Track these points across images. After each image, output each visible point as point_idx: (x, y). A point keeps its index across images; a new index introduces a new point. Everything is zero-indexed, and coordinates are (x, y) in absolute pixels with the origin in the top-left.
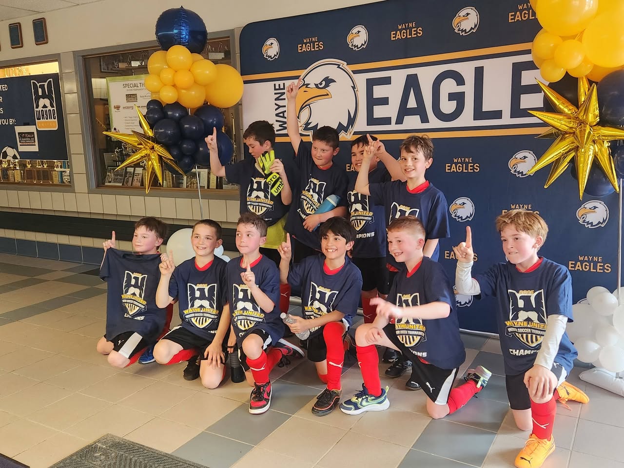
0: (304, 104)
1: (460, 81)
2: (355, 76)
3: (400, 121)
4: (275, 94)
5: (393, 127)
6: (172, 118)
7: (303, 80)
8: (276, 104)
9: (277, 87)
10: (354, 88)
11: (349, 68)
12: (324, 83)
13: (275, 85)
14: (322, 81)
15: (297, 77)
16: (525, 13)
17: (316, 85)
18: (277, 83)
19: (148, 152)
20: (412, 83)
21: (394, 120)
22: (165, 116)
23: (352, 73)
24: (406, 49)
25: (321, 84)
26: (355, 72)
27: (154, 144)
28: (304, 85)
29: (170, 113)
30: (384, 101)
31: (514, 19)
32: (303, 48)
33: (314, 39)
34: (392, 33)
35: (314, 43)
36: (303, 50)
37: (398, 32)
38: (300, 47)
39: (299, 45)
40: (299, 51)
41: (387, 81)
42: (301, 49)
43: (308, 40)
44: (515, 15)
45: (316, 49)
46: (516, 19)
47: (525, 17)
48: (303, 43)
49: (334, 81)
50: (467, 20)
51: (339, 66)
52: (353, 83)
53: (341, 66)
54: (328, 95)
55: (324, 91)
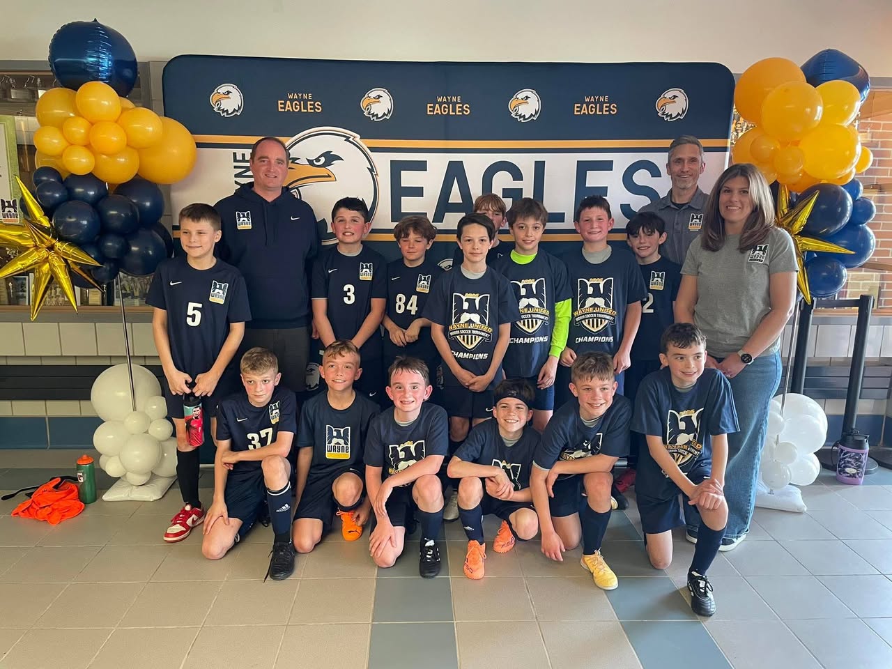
1: (517, 175)
2: (373, 155)
3: (439, 217)
4: (235, 167)
6: (83, 198)
8: (236, 182)
9: (239, 157)
10: (371, 170)
11: (364, 144)
12: (323, 160)
13: (235, 154)
14: (320, 156)
16: (592, 107)
17: (311, 162)
18: (239, 152)
19: (44, 253)
20: (456, 172)
22: (70, 196)
23: (368, 151)
24: (447, 129)
25: (318, 160)
26: (373, 150)
27: (54, 241)
29: (79, 190)
30: (418, 192)
31: (580, 111)
32: (286, 106)
33: (305, 96)
34: (429, 105)
35: (306, 101)
36: (287, 109)
37: (437, 105)
38: (281, 104)
39: (279, 102)
40: (280, 110)
41: (421, 166)
42: (284, 108)
43: (296, 97)
44: (581, 107)
45: (309, 111)
46: (583, 112)
47: (592, 111)
48: (286, 99)
49: (341, 159)
50: (527, 104)
51: (347, 139)
52: (371, 164)
53: (351, 139)
54: (329, 176)
55: (322, 171)
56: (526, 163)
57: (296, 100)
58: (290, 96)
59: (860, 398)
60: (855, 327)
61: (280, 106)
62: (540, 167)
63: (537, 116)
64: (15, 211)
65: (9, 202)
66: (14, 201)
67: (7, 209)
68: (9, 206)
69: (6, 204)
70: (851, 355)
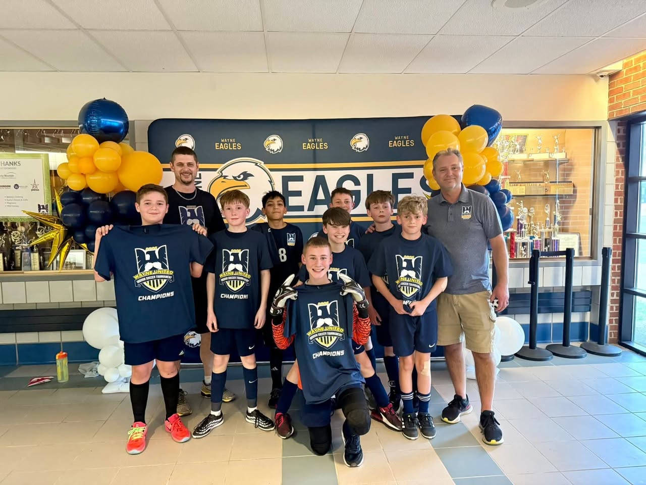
0: (222, 191)
1: (357, 182)
2: (271, 173)
3: (311, 208)
5: (306, 212)
7: (221, 172)
10: (271, 182)
11: (266, 167)
12: (242, 177)
14: (241, 174)
15: (215, 170)
16: (399, 142)
17: (235, 178)
20: (320, 182)
21: (306, 208)
23: (269, 171)
24: (315, 156)
25: (239, 177)
26: (271, 170)
28: (221, 176)
30: (298, 194)
31: (392, 145)
32: (220, 146)
33: (231, 140)
34: (304, 144)
35: (232, 143)
36: (221, 148)
37: (309, 144)
38: (217, 145)
39: (216, 144)
40: (216, 148)
41: (300, 179)
42: (219, 147)
43: (226, 141)
44: (393, 143)
45: (234, 148)
46: (394, 145)
47: (399, 145)
48: (220, 142)
49: (252, 176)
50: (361, 142)
51: (256, 164)
52: (270, 178)
53: (258, 164)
54: (246, 186)
55: (242, 183)
56: (362, 175)
57: (226, 142)
58: (223, 141)
59: (572, 311)
60: (565, 268)
61: (216, 146)
62: (370, 178)
63: (367, 149)
64: (47, 211)
65: (43, 206)
66: (47, 205)
67: (42, 211)
68: (43, 208)
69: (42, 207)
70: (564, 285)
